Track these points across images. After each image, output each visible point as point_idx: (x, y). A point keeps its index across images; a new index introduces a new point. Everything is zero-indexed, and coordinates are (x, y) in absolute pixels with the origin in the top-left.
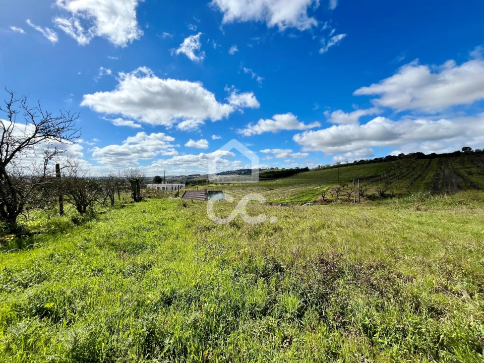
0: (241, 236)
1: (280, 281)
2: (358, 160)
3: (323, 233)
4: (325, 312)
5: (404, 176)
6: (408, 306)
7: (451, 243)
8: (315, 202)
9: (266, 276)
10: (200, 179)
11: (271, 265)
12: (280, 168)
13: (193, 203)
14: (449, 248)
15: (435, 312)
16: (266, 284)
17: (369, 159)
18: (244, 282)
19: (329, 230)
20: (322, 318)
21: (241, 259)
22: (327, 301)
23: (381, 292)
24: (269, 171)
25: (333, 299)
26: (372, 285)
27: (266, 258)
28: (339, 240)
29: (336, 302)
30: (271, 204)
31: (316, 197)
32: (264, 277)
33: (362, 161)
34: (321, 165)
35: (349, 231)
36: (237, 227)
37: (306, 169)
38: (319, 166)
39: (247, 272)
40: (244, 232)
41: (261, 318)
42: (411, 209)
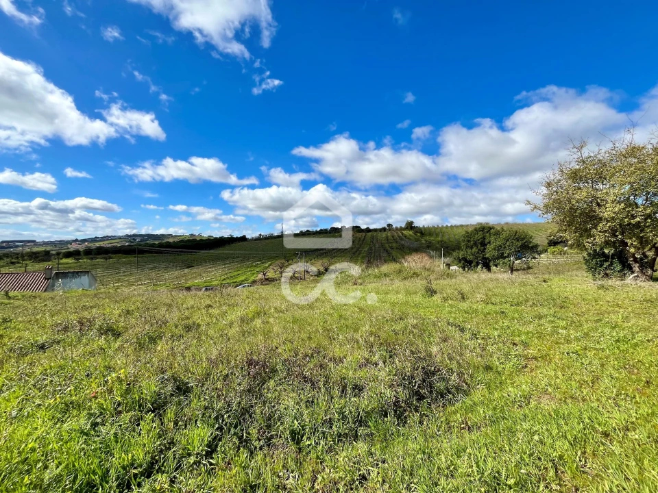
0: (120, 349)
1: (182, 409)
2: (304, 229)
3: (258, 322)
4: (246, 432)
6: (336, 391)
7: (375, 315)
8: (254, 282)
9: (158, 408)
10: (35, 249)
11: (170, 388)
12: (206, 235)
13: (9, 298)
14: (373, 319)
15: (358, 389)
16: (158, 422)
17: (314, 229)
18: (112, 432)
19: (264, 318)
20: (244, 442)
21: (110, 391)
22: (251, 416)
23: (313, 384)
24: (187, 238)
25: (258, 412)
26: (305, 378)
27: (163, 378)
28: (275, 329)
29: (262, 413)
30: (188, 289)
31: (255, 276)
32: (153, 412)
33: (308, 231)
34: (262, 234)
35: (289, 316)
36: (113, 335)
37: (243, 239)
38: (260, 235)
39: (120, 412)
40: (127, 341)
41: (139, 485)
42: (350, 283)
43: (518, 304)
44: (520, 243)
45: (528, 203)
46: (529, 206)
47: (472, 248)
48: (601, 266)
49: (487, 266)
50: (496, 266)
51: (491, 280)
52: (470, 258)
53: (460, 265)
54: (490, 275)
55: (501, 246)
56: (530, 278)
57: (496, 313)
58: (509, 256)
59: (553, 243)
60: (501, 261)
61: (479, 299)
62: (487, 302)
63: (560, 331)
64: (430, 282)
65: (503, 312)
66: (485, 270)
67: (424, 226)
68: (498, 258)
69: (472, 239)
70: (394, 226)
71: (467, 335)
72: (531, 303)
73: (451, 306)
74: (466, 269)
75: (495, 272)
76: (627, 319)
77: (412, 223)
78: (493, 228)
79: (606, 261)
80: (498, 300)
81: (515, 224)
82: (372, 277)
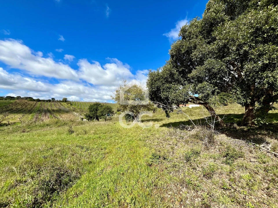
5: (19, 111)
42: (19, 132)
43: (105, 133)
44: (108, 110)
45: (111, 96)
46: (111, 97)
47: (92, 112)
48: (128, 118)
49: (98, 119)
50: (101, 119)
51: (98, 124)
52: (91, 116)
53: (87, 118)
54: (98, 122)
55: (102, 111)
56: (111, 123)
57: (97, 138)
58: (105, 115)
59: (118, 111)
60: (102, 117)
61: (92, 133)
62: (94, 134)
63: (116, 141)
64: (71, 128)
65: (100, 137)
66: (97, 120)
67: (72, 101)
68: (101, 116)
69: (93, 108)
70: (56, 100)
71: (85, 149)
72: (109, 132)
73: (80, 137)
74: (90, 120)
75: (100, 121)
76: (132, 134)
77: (66, 99)
78: (100, 104)
79: (129, 116)
80: (99, 133)
81: (108, 103)
82: (38, 126)
